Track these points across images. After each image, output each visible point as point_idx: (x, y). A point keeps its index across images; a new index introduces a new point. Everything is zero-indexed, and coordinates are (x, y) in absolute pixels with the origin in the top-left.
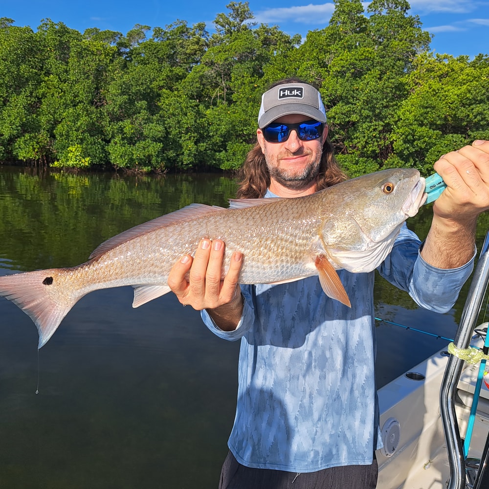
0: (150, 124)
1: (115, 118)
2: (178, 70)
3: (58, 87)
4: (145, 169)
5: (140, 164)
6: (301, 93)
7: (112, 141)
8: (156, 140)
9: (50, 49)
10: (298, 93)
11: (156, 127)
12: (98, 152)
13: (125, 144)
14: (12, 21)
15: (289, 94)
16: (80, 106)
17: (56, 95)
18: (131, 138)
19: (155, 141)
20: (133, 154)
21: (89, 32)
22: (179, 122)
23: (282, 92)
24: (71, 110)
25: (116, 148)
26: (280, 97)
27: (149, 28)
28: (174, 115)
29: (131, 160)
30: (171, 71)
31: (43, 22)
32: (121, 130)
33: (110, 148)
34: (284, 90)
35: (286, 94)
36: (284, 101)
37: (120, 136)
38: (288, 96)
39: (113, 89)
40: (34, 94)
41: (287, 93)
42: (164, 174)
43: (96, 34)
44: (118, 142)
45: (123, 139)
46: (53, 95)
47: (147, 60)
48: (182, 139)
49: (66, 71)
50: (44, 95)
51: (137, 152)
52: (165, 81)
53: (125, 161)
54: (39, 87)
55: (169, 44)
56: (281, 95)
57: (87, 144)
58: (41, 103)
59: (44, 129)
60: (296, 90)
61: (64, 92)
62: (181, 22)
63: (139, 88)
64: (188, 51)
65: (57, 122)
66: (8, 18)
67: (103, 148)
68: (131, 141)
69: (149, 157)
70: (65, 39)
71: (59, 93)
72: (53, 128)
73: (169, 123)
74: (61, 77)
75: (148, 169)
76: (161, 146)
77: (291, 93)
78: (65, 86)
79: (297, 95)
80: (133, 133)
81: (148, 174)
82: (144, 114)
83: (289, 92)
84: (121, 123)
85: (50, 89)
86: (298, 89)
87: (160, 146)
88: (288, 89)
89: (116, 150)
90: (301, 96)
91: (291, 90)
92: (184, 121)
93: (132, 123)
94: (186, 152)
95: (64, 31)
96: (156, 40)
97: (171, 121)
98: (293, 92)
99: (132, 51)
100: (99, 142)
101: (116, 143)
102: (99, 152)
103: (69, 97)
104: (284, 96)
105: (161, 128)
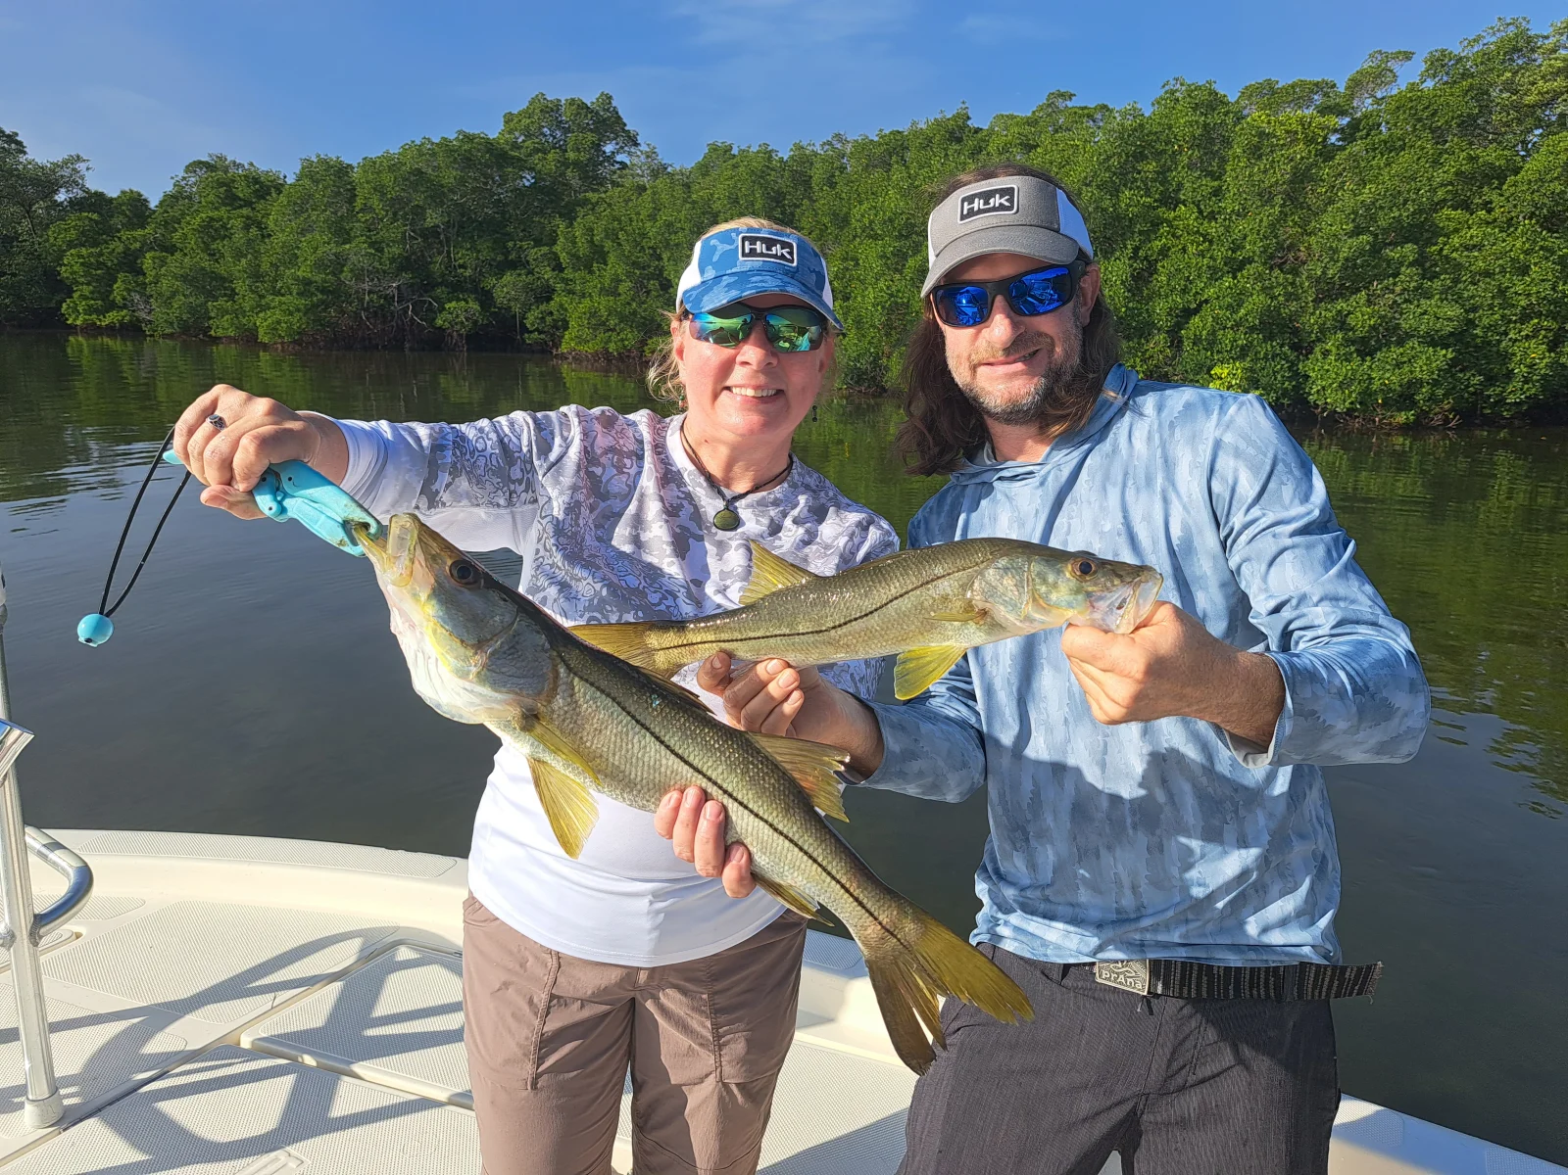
0: (1423, 301)
1: (1328, 292)
2: (1491, 155)
3: (1198, 232)
4: (1401, 418)
5: (1385, 405)
6: (1011, 201)
7: (1317, 349)
8: (1434, 341)
9: (1179, 146)
10: (1003, 201)
11: (1439, 307)
12: (1279, 377)
13: (1351, 354)
14: (1071, 96)
15: (982, 207)
16: (1251, 269)
17: (1192, 249)
18: (1364, 341)
19: (1433, 343)
20: (1370, 378)
21: (1249, 93)
22: (1502, 292)
23: (966, 204)
24: (1228, 281)
25: (1326, 367)
26: (963, 217)
27: (1408, 56)
28: (1487, 274)
29: (1367, 395)
30: (1471, 159)
31: (1167, 88)
32: (1341, 322)
33: (1312, 367)
34: (970, 199)
35: (976, 209)
36: (972, 225)
37: (1340, 335)
38: (980, 211)
39: (1332, 222)
40: (1141, 253)
41: (978, 204)
42: (1450, 429)
43: (1269, 95)
44: (1334, 350)
45: (1349, 342)
46: (1184, 250)
47: (1399, 139)
48: (1511, 335)
49: (1217, 193)
50: (1164, 252)
51: (1384, 373)
52: (1450, 188)
53: (1350, 397)
54: (1153, 236)
55: (1471, 88)
56: (965, 212)
57: (1255, 360)
58: (1156, 271)
59: (1159, 330)
60: (997, 196)
61: (1211, 242)
62: (1508, 25)
63: (1397, 214)
64: (1529, 99)
65: (1188, 313)
66: (1062, 91)
67: (1293, 365)
68: (1365, 348)
69: (1414, 385)
70: (1215, 119)
71: (1198, 244)
72: (1179, 326)
73: (1473, 297)
74: (1202, 207)
75: (1407, 418)
76: (1449, 356)
77: (986, 203)
78: (1213, 229)
79: (1002, 207)
80: (1373, 328)
81: (1405, 429)
82: (1408, 276)
83: (982, 201)
84: (1341, 305)
85: (1178, 238)
86: (1003, 192)
87: (1445, 356)
88: (980, 195)
89: (1328, 371)
90: (1010, 208)
91: (987, 196)
92: (1520, 288)
93: (1369, 303)
94: (1520, 370)
95: (1212, 102)
96: (1430, 84)
97: (1482, 292)
98: (992, 201)
99: (1359, 120)
100: (1285, 354)
101: (1326, 353)
102: (1283, 376)
103: (1220, 253)
104: (971, 213)
105: (1453, 311)
